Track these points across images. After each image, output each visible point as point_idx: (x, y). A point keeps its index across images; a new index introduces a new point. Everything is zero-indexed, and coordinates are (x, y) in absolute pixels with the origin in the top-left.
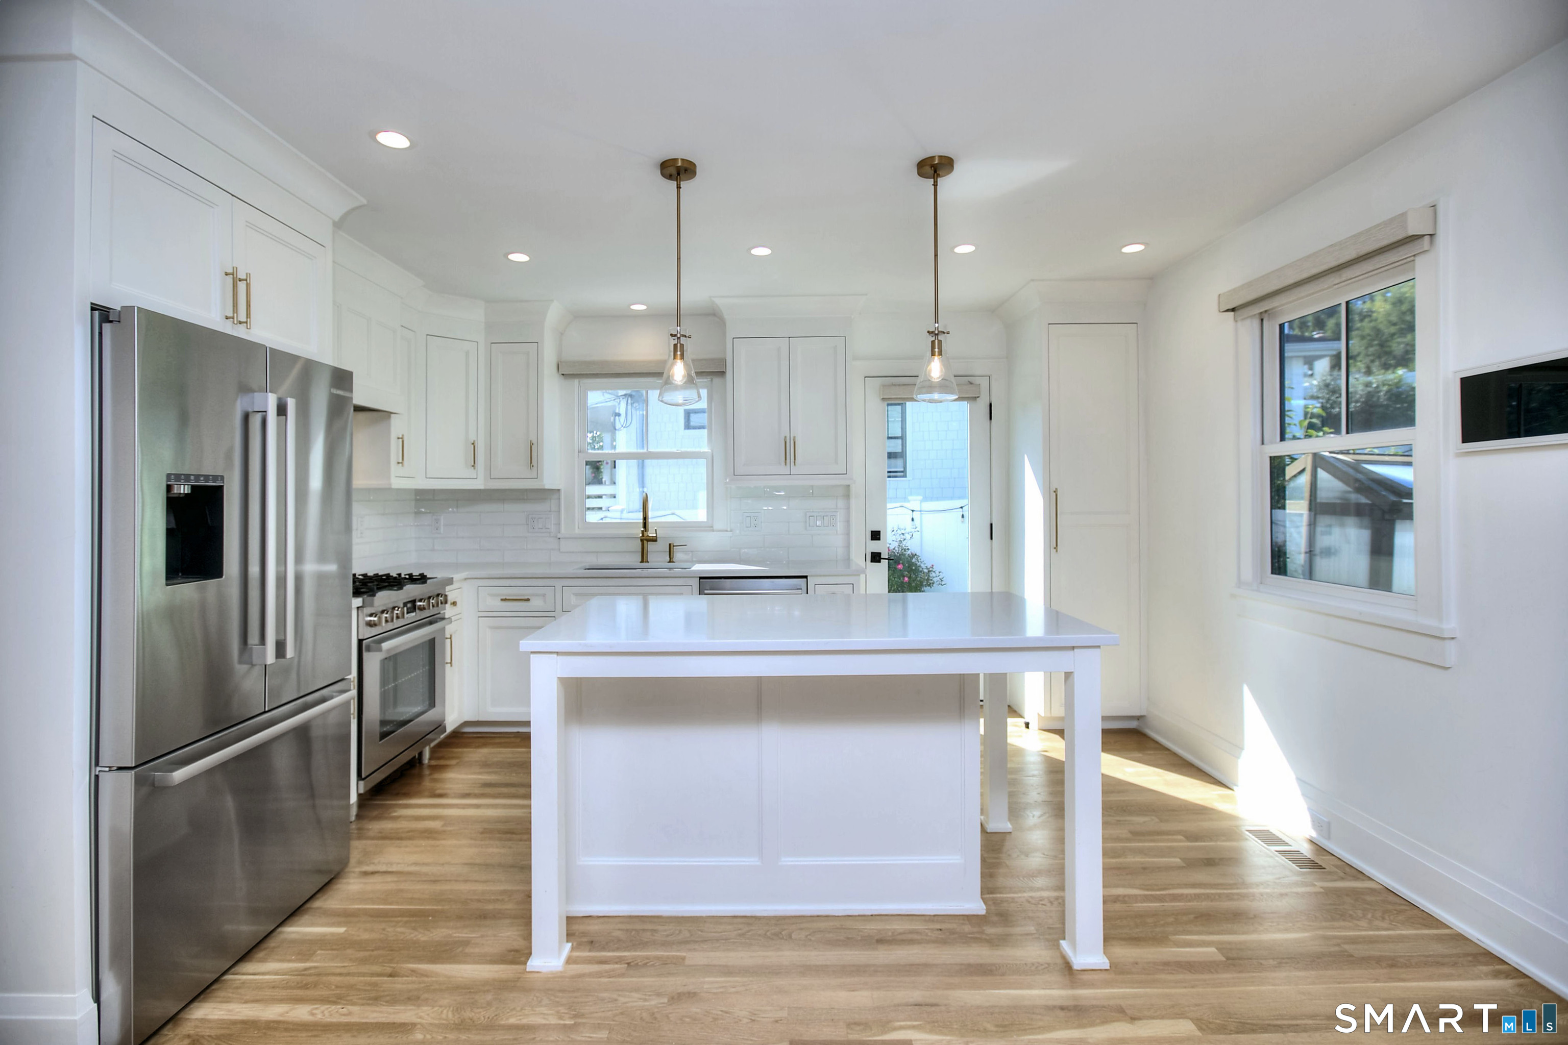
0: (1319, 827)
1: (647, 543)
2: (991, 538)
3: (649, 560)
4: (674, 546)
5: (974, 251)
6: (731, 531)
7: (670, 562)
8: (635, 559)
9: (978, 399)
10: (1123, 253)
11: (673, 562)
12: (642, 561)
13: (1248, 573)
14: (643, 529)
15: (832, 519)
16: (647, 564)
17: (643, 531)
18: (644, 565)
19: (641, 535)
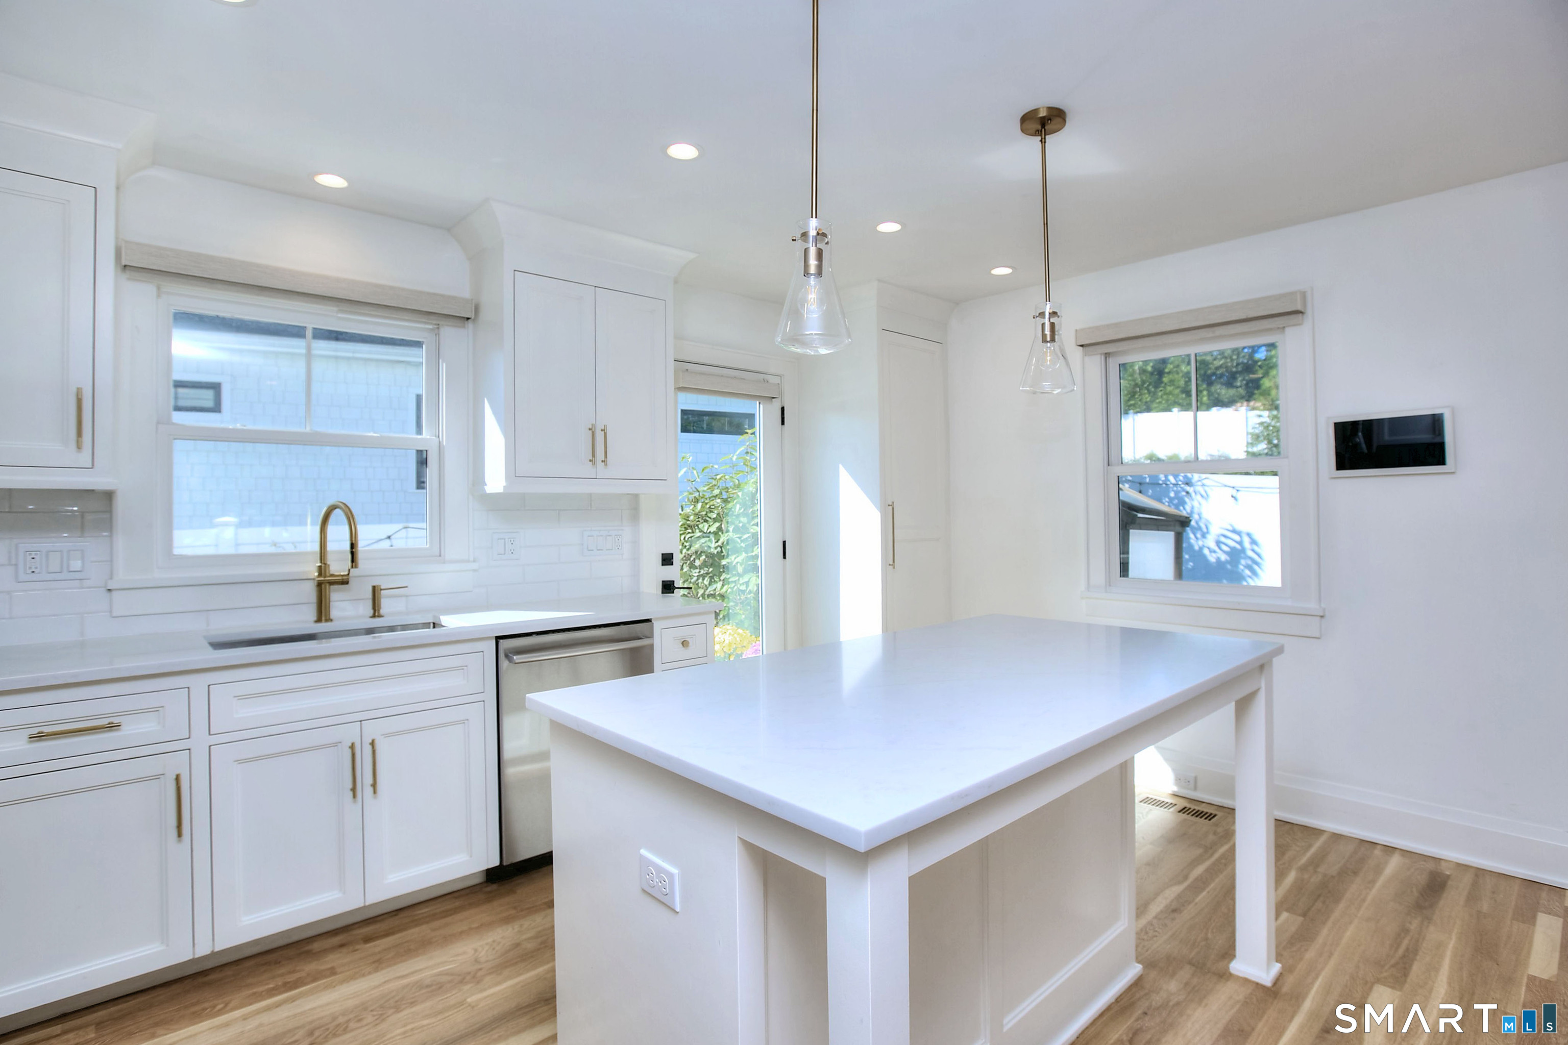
0: (1185, 782)
1: (329, 588)
2: (784, 557)
3: (332, 617)
4: (381, 590)
5: (900, 230)
6: (474, 561)
7: (374, 616)
8: (305, 620)
9: (773, 400)
10: (993, 275)
11: (380, 616)
12: (319, 620)
13: (1099, 577)
14: (319, 564)
15: (617, 540)
16: (329, 624)
17: (320, 567)
18: (323, 627)
19: (316, 574)
